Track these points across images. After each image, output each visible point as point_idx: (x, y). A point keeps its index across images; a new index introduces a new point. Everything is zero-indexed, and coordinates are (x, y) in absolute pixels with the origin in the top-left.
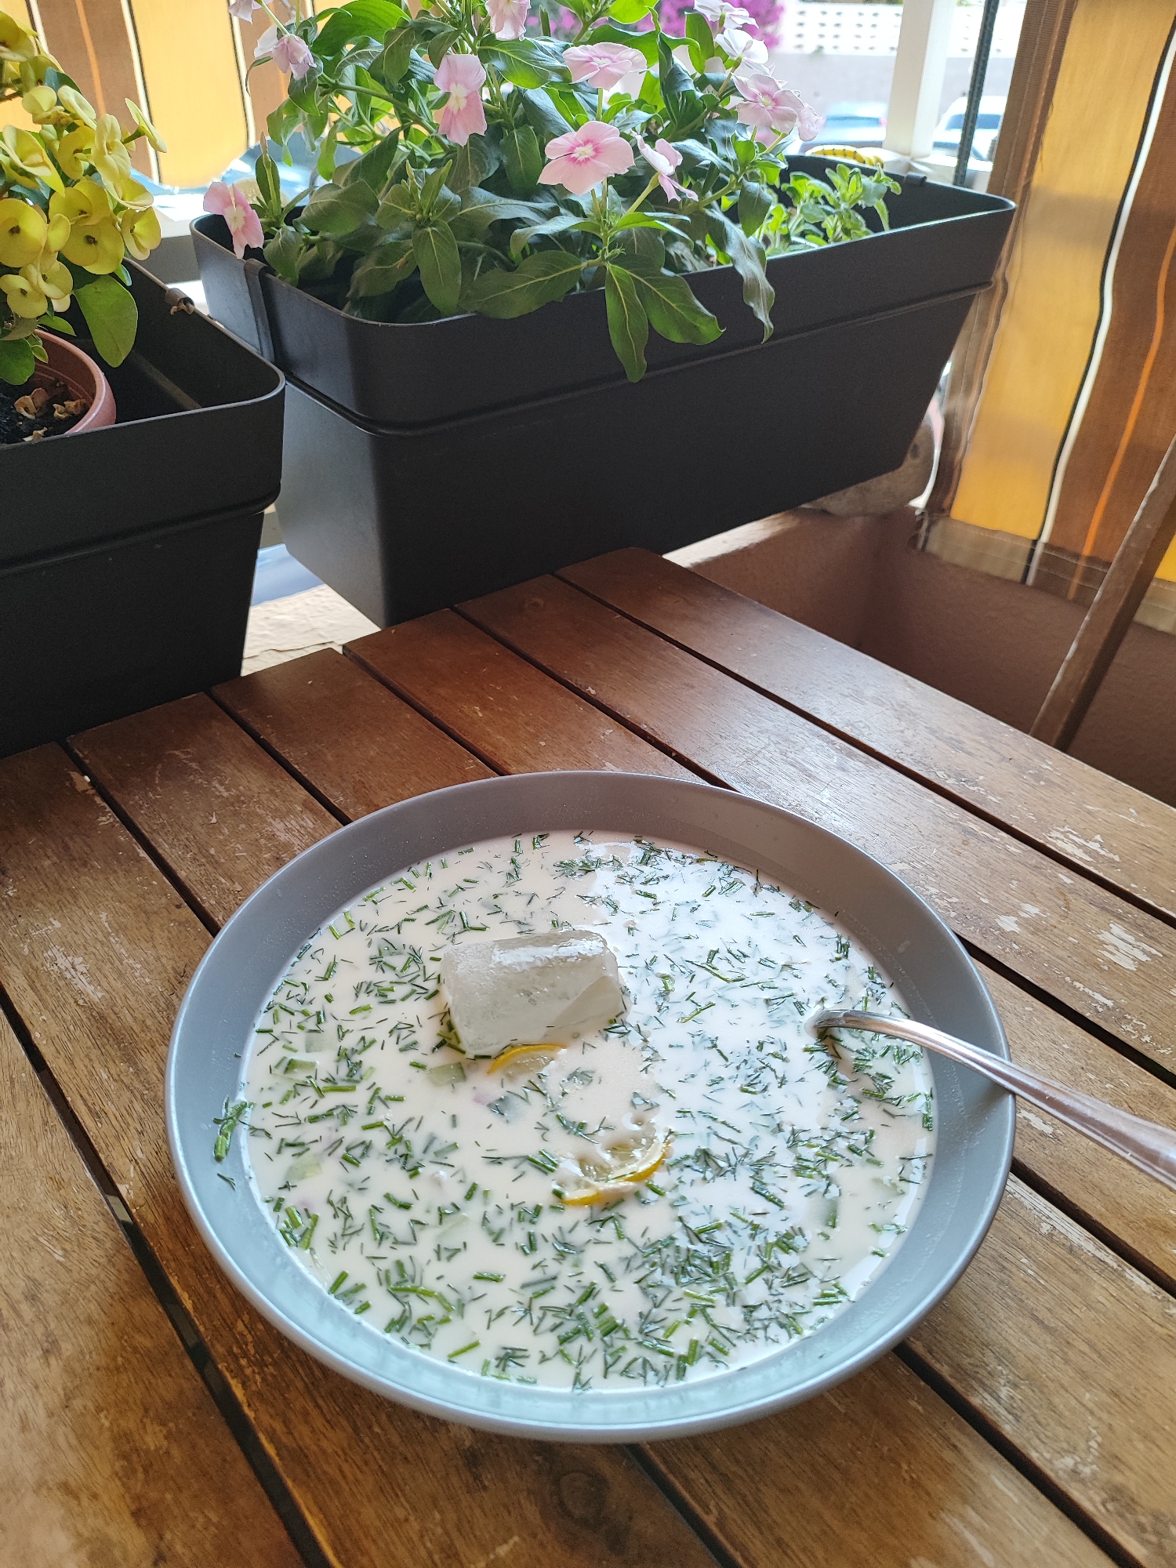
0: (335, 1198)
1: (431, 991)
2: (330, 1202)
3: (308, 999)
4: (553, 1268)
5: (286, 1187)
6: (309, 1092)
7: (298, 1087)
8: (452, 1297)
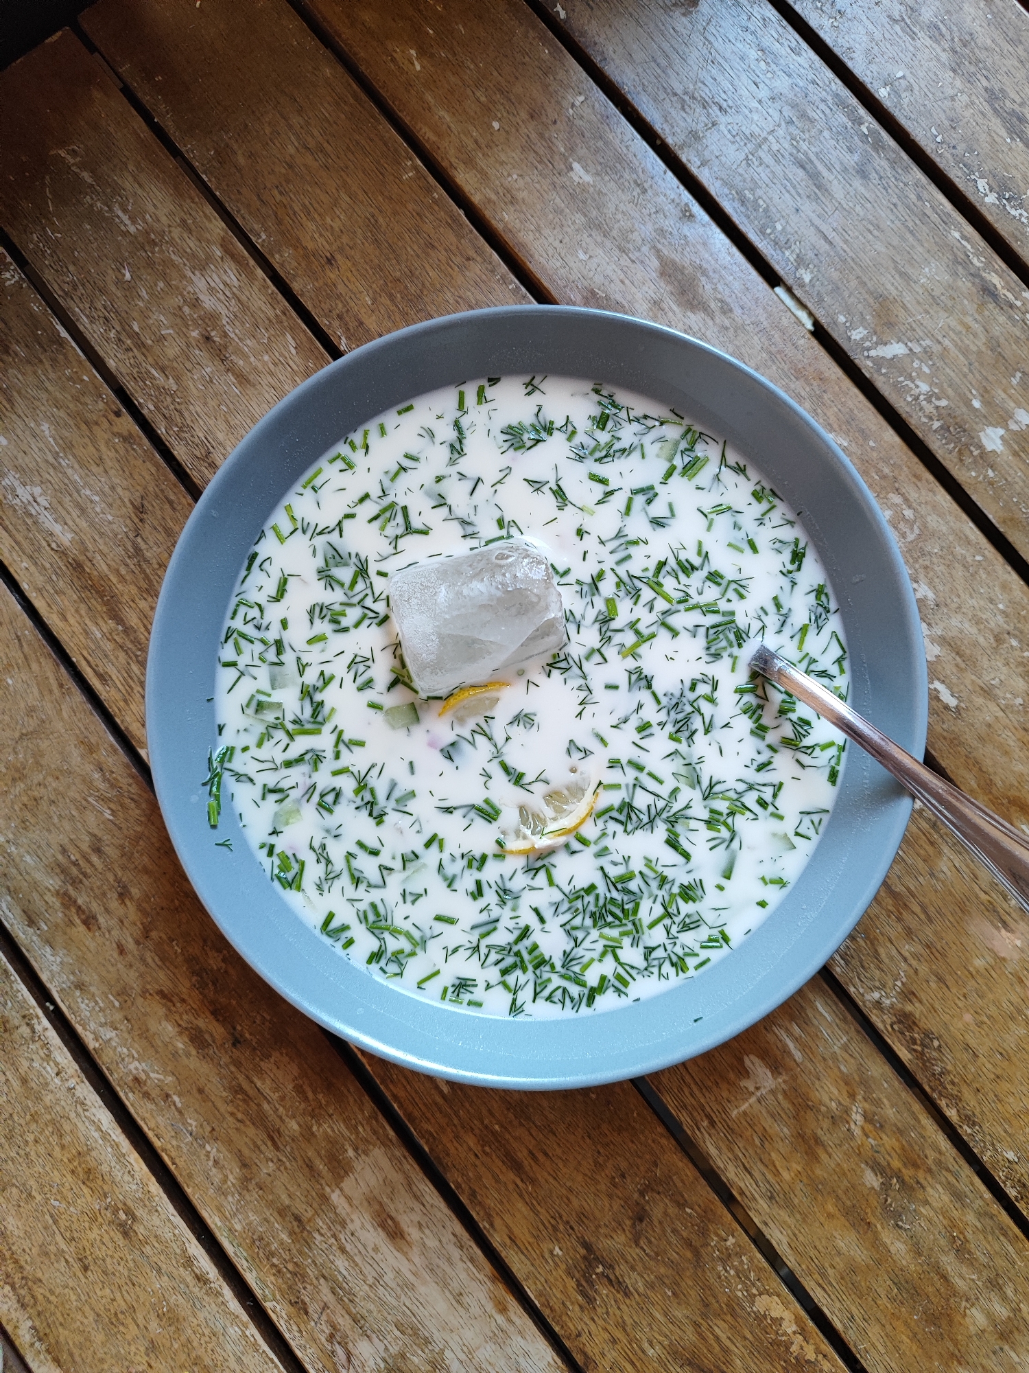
0: (316, 844)
1: (382, 615)
2: (312, 848)
3: (265, 624)
4: (496, 912)
5: (275, 832)
6: (279, 735)
7: (271, 730)
8: (416, 934)
